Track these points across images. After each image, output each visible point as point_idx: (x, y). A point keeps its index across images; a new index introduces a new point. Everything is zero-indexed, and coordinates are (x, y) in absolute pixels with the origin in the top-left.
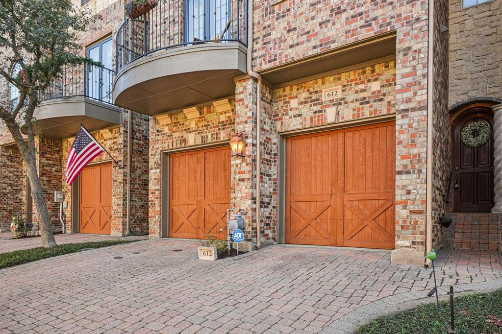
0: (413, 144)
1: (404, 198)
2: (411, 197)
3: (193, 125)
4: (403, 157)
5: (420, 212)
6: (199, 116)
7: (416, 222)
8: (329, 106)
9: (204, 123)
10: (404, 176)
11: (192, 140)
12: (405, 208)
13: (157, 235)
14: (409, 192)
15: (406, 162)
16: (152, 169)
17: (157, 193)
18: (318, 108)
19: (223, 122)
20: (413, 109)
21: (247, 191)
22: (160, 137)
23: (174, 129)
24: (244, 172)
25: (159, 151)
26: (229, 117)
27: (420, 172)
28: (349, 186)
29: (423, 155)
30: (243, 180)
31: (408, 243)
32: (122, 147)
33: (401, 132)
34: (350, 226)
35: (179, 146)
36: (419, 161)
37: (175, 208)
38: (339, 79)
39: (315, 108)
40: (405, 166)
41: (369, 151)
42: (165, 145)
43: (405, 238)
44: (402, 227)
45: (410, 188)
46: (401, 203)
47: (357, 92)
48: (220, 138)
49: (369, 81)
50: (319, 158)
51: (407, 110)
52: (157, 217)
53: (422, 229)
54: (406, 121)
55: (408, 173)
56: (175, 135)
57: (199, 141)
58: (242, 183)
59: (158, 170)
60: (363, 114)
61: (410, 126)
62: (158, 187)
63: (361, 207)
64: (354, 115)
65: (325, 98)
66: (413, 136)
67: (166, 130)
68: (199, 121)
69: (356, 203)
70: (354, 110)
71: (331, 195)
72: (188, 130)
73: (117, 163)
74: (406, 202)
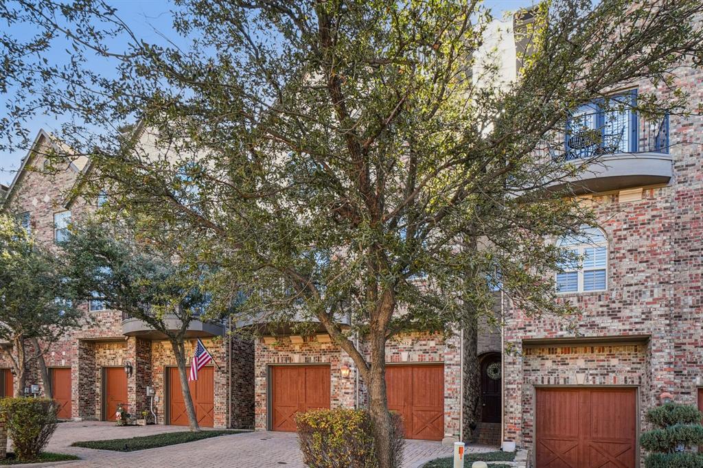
0: (453, 383)
1: (449, 411)
2: (452, 410)
3: (297, 348)
4: (448, 389)
5: (457, 419)
6: (302, 342)
7: (455, 424)
8: (403, 351)
9: (308, 348)
10: (449, 399)
11: (297, 359)
12: (449, 416)
13: (264, 428)
14: (451, 408)
15: (449, 392)
16: (258, 377)
17: (263, 395)
18: (396, 351)
19: (324, 350)
20: (453, 365)
21: (351, 400)
22: (266, 353)
23: (280, 348)
24: (348, 388)
25: (265, 364)
26: (329, 347)
27: (457, 398)
28: (416, 401)
29: (458, 390)
30: (348, 393)
31: (451, 435)
32: (225, 355)
33: (447, 376)
34: (416, 427)
35: (284, 362)
36: (456, 392)
37: (278, 409)
38: (410, 335)
39: (394, 351)
40: (449, 394)
41: (428, 381)
42: (272, 360)
43: (449, 432)
44: (448, 427)
45: (452, 406)
46: (447, 413)
47: (421, 345)
48: (321, 360)
49: (428, 340)
50: (396, 382)
51: (450, 365)
52: (263, 414)
53: (458, 428)
54: (450, 370)
55: (451, 398)
56: (280, 353)
57: (303, 361)
58: (347, 395)
59: (264, 379)
60: (425, 359)
61: (452, 373)
62: (264, 391)
63: (424, 415)
64: (419, 359)
65: (401, 346)
66: (453, 378)
67: (271, 349)
68: (303, 346)
69: (420, 412)
70: (419, 356)
71: (404, 406)
72: (293, 351)
73: (220, 368)
74: (450, 413)
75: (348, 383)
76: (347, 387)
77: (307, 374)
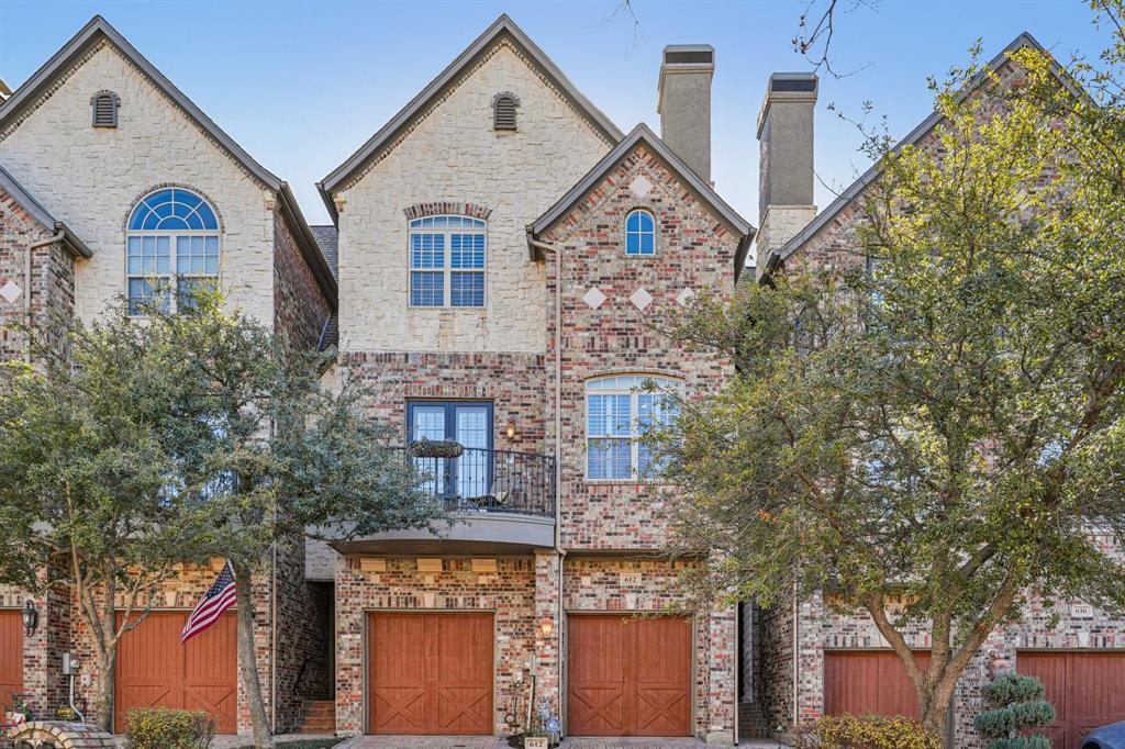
0: (724, 646)
1: (718, 690)
2: (723, 690)
3: (429, 580)
4: (716, 657)
5: (729, 703)
6: (441, 570)
7: (727, 711)
8: (627, 592)
9: (451, 582)
10: (717, 673)
11: (429, 601)
12: (718, 698)
13: (356, 731)
14: (721, 686)
15: (718, 660)
16: (344, 633)
17: (355, 669)
18: (616, 591)
19: (483, 585)
20: (725, 618)
21: (552, 676)
22: (362, 588)
23: (393, 580)
24: (548, 656)
25: (360, 608)
26: (493, 581)
27: (730, 670)
28: (642, 674)
29: (732, 657)
30: (547, 665)
31: (721, 728)
32: (266, 590)
33: (715, 636)
34: (644, 716)
35: (402, 605)
36: (729, 661)
37: (382, 692)
38: (639, 566)
39: (612, 591)
40: (718, 664)
41: (662, 641)
42: (376, 602)
43: (718, 724)
44: (716, 715)
45: (722, 682)
46: (713, 695)
47: (657, 583)
48: (478, 605)
49: (669, 575)
51: (720, 618)
52: (356, 704)
53: (731, 716)
54: (719, 627)
55: (721, 670)
56: (393, 589)
57: (442, 603)
58: (545, 668)
59: (359, 636)
60: (662, 606)
61: (722, 631)
62: (357, 661)
63: (655, 696)
64: (654, 606)
65: (622, 583)
66: (724, 640)
67: (375, 579)
68: (440, 578)
69: (649, 692)
70: (654, 600)
71: (623, 682)
72: (421, 587)
73: (254, 616)
74: (719, 694)
75: (548, 647)
76: (546, 653)
77: (443, 629)
